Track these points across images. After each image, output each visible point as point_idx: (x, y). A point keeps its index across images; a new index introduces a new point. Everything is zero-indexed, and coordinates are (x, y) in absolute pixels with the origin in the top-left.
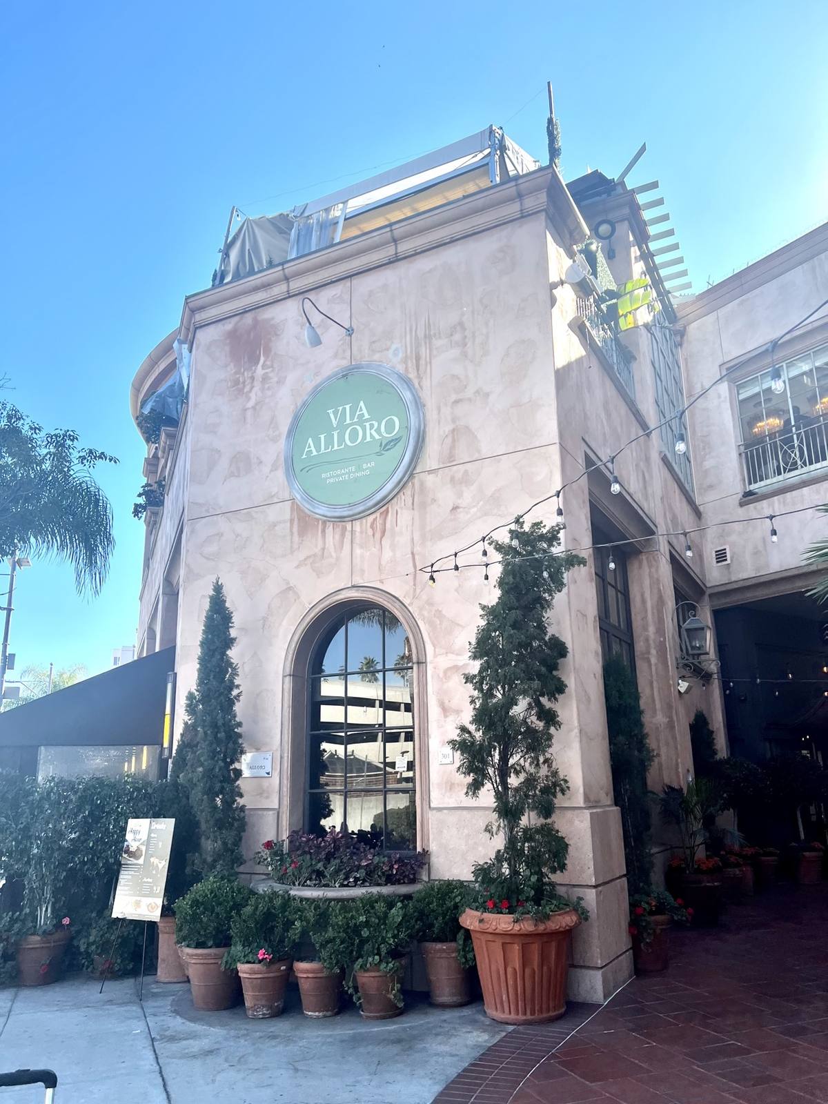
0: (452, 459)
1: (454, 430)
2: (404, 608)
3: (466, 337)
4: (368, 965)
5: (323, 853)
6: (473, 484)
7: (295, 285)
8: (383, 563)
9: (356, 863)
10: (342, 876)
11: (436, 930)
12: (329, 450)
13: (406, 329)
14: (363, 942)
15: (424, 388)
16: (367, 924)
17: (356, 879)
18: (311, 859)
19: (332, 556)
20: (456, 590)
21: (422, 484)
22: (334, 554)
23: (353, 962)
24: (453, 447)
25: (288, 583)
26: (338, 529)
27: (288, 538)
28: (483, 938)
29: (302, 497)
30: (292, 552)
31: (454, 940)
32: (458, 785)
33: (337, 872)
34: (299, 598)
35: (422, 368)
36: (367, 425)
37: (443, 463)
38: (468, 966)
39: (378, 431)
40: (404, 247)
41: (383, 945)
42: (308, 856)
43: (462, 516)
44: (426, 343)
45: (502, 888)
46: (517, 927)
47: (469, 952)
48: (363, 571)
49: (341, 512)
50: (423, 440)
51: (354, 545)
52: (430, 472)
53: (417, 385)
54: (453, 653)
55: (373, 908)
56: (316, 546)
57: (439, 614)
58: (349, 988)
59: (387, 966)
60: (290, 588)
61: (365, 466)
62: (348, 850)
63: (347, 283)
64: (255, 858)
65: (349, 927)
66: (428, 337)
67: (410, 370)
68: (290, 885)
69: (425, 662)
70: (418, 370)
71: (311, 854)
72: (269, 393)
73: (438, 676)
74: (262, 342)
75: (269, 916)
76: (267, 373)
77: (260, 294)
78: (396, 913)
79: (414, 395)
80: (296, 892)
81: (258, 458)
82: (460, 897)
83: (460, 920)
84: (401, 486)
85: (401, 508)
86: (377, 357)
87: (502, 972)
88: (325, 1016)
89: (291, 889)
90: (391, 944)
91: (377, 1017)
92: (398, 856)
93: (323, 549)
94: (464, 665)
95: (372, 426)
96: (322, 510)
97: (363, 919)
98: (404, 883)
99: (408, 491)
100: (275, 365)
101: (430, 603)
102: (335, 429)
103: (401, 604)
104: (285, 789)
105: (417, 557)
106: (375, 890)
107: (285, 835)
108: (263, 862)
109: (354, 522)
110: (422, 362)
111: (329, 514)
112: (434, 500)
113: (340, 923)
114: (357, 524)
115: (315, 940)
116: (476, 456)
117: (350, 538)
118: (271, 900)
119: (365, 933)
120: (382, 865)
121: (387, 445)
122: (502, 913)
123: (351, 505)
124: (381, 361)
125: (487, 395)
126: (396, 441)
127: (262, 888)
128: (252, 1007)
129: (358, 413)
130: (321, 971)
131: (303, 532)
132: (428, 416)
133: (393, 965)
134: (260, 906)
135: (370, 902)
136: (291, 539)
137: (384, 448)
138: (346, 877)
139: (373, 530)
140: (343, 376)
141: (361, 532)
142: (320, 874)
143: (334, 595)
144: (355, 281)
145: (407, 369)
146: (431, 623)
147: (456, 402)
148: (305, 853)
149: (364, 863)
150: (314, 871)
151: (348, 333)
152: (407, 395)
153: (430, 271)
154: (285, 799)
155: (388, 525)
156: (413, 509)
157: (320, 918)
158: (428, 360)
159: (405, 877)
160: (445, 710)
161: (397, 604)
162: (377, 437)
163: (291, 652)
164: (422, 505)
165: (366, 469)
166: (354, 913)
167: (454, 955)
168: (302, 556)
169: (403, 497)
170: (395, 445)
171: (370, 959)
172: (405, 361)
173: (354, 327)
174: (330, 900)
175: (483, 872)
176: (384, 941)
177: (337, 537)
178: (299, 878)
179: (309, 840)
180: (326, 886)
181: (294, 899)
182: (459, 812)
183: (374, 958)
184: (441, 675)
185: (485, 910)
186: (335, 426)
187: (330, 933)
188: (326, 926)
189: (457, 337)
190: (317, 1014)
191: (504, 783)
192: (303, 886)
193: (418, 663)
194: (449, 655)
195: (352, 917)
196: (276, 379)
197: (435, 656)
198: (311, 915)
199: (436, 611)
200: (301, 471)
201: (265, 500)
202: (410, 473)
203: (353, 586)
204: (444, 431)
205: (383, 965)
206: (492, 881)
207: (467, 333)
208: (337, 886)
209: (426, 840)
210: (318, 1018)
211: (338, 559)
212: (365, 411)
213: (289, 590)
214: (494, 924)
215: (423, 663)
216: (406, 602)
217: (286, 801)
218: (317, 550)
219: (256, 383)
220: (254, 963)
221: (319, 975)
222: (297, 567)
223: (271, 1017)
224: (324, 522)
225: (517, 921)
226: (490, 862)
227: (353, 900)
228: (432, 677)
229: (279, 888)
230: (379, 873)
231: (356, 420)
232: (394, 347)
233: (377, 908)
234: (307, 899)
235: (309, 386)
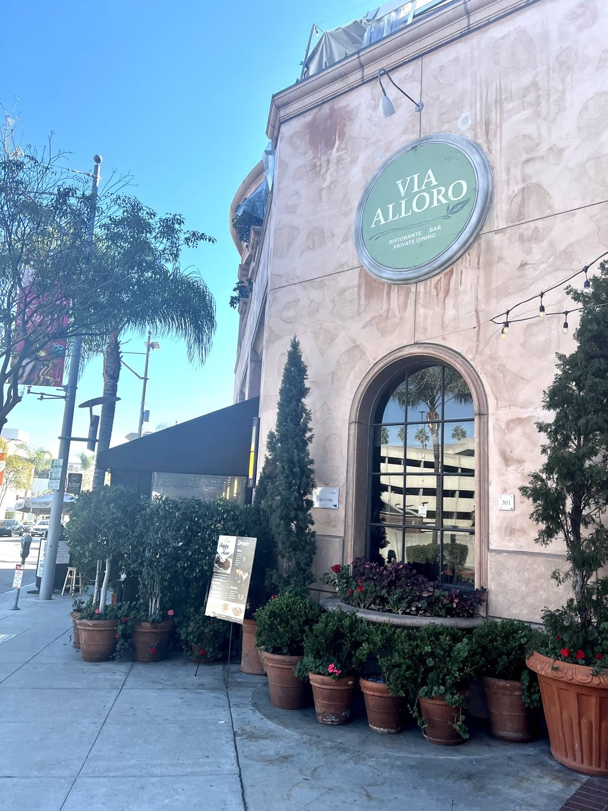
0: (522, 217)
1: (523, 189)
2: (466, 363)
3: (539, 96)
4: (433, 694)
5: (386, 581)
6: (543, 240)
7: (370, 71)
8: (446, 320)
9: (418, 593)
10: (404, 604)
11: (500, 668)
12: (397, 218)
13: (476, 97)
14: (429, 670)
15: (493, 151)
16: (432, 654)
17: (418, 609)
18: (376, 586)
19: (396, 317)
20: (522, 345)
21: (489, 243)
22: (398, 315)
23: (418, 686)
24: (522, 206)
25: (355, 342)
26: (402, 291)
27: (356, 301)
28: (555, 686)
29: (370, 264)
30: (359, 314)
31: (518, 678)
32: (519, 531)
33: (400, 600)
34: (364, 353)
35: (491, 133)
36: (435, 191)
37: (512, 222)
38: (532, 707)
39: (445, 196)
40: (476, 18)
41: (448, 677)
42: (372, 583)
43: (529, 272)
44: (496, 108)
45: (578, 637)
46: (596, 681)
47: (534, 693)
48: (425, 330)
49: (407, 274)
50: (491, 201)
51: (418, 305)
52: (497, 232)
53: (485, 149)
54: (517, 406)
55: (438, 639)
56: (382, 307)
57: (503, 369)
58: (413, 712)
59: (453, 697)
60: (356, 346)
61: (431, 230)
62: (409, 581)
63: (419, 62)
64: (324, 578)
65: (414, 655)
66: (499, 102)
67: (479, 135)
68: (355, 606)
69: (487, 414)
70: (487, 135)
71: (374, 580)
72: (343, 173)
73: (501, 427)
74: (338, 128)
75: (338, 634)
76: (342, 155)
77: (337, 85)
78: (462, 648)
79: (482, 158)
80: (361, 614)
81: (331, 232)
82: (525, 639)
83: (527, 663)
84: (466, 247)
85: (467, 268)
86: (446, 127)
87: (575, 721)
88: (389, 733)
89: (358, 611)
90: (456, 677)
91: (439, 742)
92: (458, 591)
93: (388, 310)
94: (527, 417)
95: (439, 192)
96: (388, 274)
97: (428, 649)
98: (463, 616)
99: (474, 251)
100: (349, 147)
101: (493, 358)
102: (404, 198)
103: (462, 359)
104: (350, 521)
105: (481, 314)
106: (438, 621)
107: (349, 561)
108: (331, 582)
109: (418, 284)
110: (492, 127)
111: (395, 277)
112: (500, 259)
113: (406, 651)
114: (421, 287)
115: (382, 663)
116: (548, 212)
117: (414, 299)
118: (340, 620)
119: (430, 662)
120: (442, 598)
121: (453, 209)
122: (577, 663)
123: (417, 268)
124: (449, 131)
125: (562, 150)
126: (463, 203)
127: (332, 607)
128: (322, 714)
129: (426, 181)
130: (387, 691)
131: (368, 296)
132: (497, 178)
133: (459, 697)
134: (330, 624)
135: (435, 634)
136: (359, 302)
137: (451, 211)
138: (409, 604)
139: (437, 291)
140: (413, 148)
141: (425, 293)
142: (384, 601)
143: (397, 351)
144: (426, 59)
145: (475, 136)
146: (494, 378)
147: (527, 161)
148: (369, 578)
149: (425, 595)
150: (378, 596)
151: (418, 108)
152: (476, 159)
153: (503, 38)
154: (350, 528)
155: (452, 285)
156: (478, 268)
157: (386, 643)
158: (498, 123)
159: (464, 611)
160: (507, 460)
161: (459, 359)
162: (444, 201)
163: (357, 402)
164: (487, 265)
165: (432, 233)
166: (419, 642)
167: (517, 693)
168: (367, 317)
169: (468, 257)
170: (462, 208)
171: (435, 688)
172: (474, 128)
173: (424, 102)
174: (397, 626)
175: (552, 619)
176: (449, 672)
177: (402, 298)
178: (364, 601)
179: (371, 568)
180: (390, 611)
181: (362, 622)
182: (519, 556)
183: (439, 687)
184: (503, 426)
185: (557, 657)
186: (403, 195)
187: (396, 659)
188: (391, 651)
189: (531, 97)
190: (382, 729)
191: (576, 532)
192: (368, 609)
193: (480, 414)
194: (512, 407)
195: (417, 646)
196: (349, 159)
197: (497, 408)
198: (377, 638)
199: (500, 365)
200: (370, 239)
201: (337, 269)
202: (477, 234)
203: (416, 344)
204: (514, 191)
205: (448, 696)
206: (565, 629)
207: (541, 93)
208: (400, 613)
209: (484, 580)
210: (382, 734)
211: (401, 319)
212: (433, 179)
213: (356, 348)
214: (570, 673)
215: (484, 414)
216: (469, 357)
217: (351, 531)
218: (383, 311)
219: (331, 165)
220: (324, 675)
221: (385, 695)
222: (364, 327)
223: (338, 725)
224: (390, 286)
225: (595, 675)
226: (561, 609)
227: (417, 628)
228: (494, 429)
229: (347, 609)
230: (440, 605)
231: (423, 187)
232: (463, 115)
233: (441, 640)
234: (374, 623)
235: (380, 161)
